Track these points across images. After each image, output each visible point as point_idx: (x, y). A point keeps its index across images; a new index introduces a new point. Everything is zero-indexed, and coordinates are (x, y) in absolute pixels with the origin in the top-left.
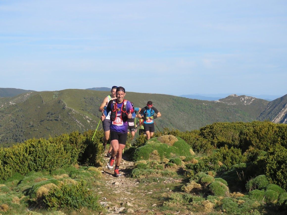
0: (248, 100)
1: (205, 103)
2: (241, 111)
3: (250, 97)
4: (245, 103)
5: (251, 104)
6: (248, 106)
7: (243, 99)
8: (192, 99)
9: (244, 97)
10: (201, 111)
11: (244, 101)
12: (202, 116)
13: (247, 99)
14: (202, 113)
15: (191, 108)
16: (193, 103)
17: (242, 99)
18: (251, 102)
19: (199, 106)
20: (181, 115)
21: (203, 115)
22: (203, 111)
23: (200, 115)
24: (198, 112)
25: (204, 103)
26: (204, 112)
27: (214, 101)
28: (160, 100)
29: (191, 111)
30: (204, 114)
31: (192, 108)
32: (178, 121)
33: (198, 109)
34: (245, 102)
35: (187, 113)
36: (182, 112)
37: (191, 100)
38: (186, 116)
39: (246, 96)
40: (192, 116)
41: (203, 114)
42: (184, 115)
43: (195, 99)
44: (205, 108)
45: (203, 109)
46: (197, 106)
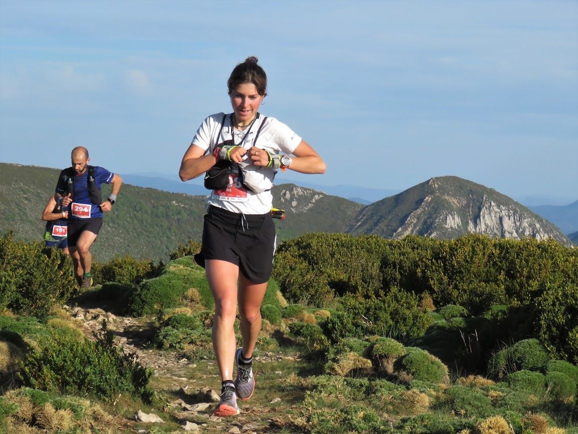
0: (304, 199)
1: (178, 202)
2: (280, 228)
3: (310, 190)
4: (293, 207)
5: (311, 210)
6: (300, 214)
7: (288, 196)
8: (142, 188)
9: (291, 190)
10: (166, 224)
11: (292, 199)
12: (168, 237)
13: (299, 196)
14: (169, 229)
15: (135, 213)
16: (142, 201)
17: (285, 194)
18: (310, 205)
19: (161, 207)
20: (108, 232)
21: (169, 235)
23: (161, 235)
24: (157, 225)
25: (174, 202)
26: (174, 228)
27: (203, 196)
28: (47, 185)
29: (136, 222)
31: (140, 212)
32: (95, 251)
33: (157, 216)
34: (294, 203)
35: (124, 228)
36: (108, 225)
37: (137, 190)
38: (121, 238)
39: (297, 187)
40: (138, 236)
41: (172, 232)
42: (114, 232)
43: (148, 189)
44: (178, 214)
45: (173, 217)
46: (154, 207)
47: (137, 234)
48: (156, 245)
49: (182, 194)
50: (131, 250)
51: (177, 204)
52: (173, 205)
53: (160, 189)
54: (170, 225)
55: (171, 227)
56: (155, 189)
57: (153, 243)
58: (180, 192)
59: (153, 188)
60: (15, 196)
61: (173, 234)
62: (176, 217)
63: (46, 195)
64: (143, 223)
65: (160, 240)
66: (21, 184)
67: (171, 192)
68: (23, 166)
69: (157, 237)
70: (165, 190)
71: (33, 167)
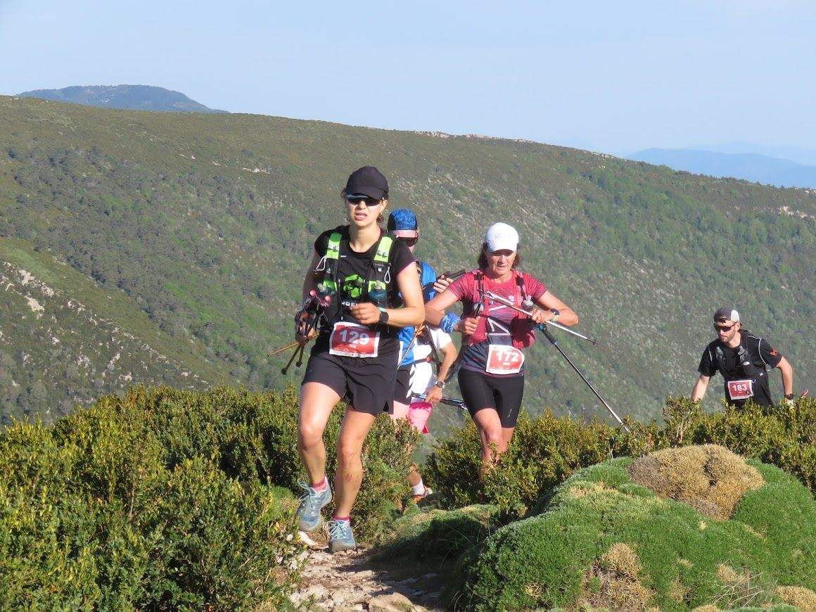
1: (793, 208)
8: (712, 179)
10: (767, 257)
12: (772, 287)
14: (776, 269)
15: (701, 234)
16: (713, 207)
19: (757, 221)
20: (639, 277)
21: (776, 282)
22: (780, 259)
23: (757, 281)
24: (747, 260)
25: (785, 208)
26: (784, 267)
28: (505, 177)
29: (701, 254)
30: (787, 275)
31: (710, 233)
32: (613, 320)
33: (747, 240)
35: (676, 269)
36: (640, 262)
37: (702, 183)
38: (669, 290)
40: (707, 285)
41: (782, 275)
42: (652, 277)
43: (727, 179)
44: (793, 235)
45: (782, 241)
46: (740, 221)
47: (704, 280)
48: (747, 304)
49: (804, 189)
50: (691, 317)
51: (792, 213)
52: (784, 216)
53: (752, 179)
54: (777, 258)
55: (780, 263)
56: (740, 181)
57: (740, 299)
58: (799, 186)
59: (739, 178)
60: (436, 203)
61: (785, 280)
62: (789, 242)
63: (502, 199)
64: (716, 256)
65: (755, 292)
66: (448, 176)
67: (778, 186)
68: (451, 137)
69: (748, 288)
70: (764, 183)
71: (474, 139)
